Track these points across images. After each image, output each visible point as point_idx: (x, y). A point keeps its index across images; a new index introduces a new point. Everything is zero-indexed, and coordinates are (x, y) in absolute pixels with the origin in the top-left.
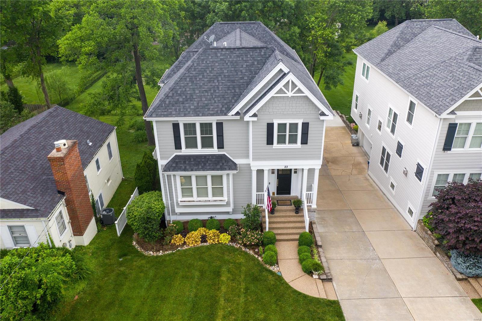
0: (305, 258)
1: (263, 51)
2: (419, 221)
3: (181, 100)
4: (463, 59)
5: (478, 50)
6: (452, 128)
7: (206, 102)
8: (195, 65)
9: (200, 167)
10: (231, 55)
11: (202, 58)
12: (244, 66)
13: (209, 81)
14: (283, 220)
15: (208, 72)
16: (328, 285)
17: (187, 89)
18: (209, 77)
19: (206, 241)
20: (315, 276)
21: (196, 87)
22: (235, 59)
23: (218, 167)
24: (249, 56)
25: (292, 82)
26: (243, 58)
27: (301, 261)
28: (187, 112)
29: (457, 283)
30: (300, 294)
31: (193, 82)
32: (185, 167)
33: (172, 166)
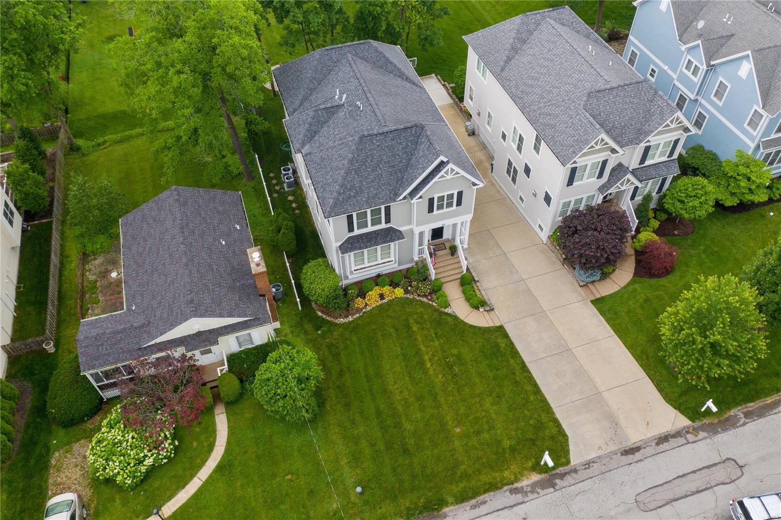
0: (471, 297)
1: (414, 130)
2: (549, 237)
3: (352, 194)
4: (580, 105)
5: (591, 94)
6: (574, 171)
7: (375, 192)
8: (356, 156)
9: (373, 243)
10: (386, 139)
11: (360, 148)
12: (400, 149)
13: (373, 171)
14: (442, 264)
15: (369, 161)
16: (492, 313)
17: (355, 183)
18: (371, 166)
19: (384, 299)
20: (481, 310)
21: (362, 179)
22: (390, 143)
23: (388, 239)
24: (402, 138)
26: (397, 141)
27: (468, 300)
28: (361, 206)
29: (580, 289)
30: (475, 327)
31: (358, 174)
32: (360, 246)
33: (348, 248)
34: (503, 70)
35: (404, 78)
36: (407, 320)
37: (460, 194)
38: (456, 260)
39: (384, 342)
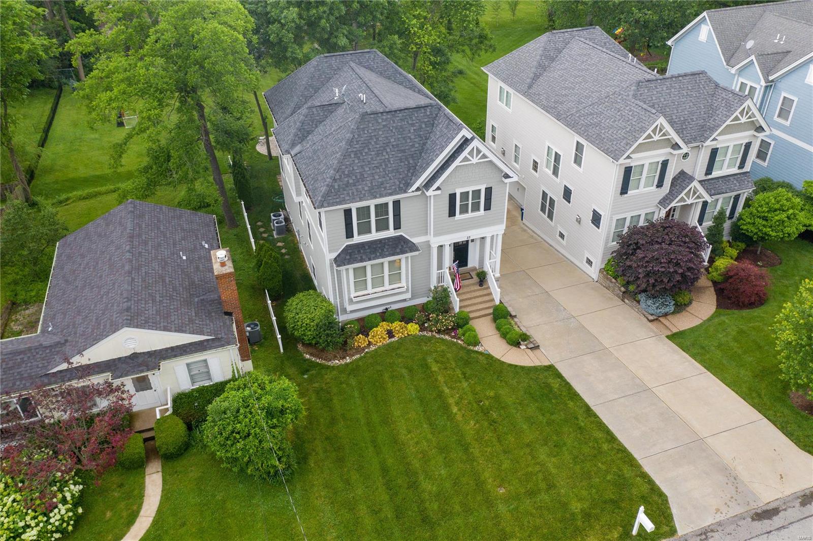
0: (508, 330)
1: (428, 110)
2: (601, 271)
3: (351, 181)
4: (628, 95)
5: (640, 84)
6: (628, 171)
7: (380, 180)
8: (356, 136)
9: (378, 254)
10: (394, 119)
11: (362, 127)
12: (412, 131)
13: (378, 155)
14: (468, 296)
15: (373, 143)
16: (536, 351)
17: (355, 168)
18: (375, 150)
19: (393, 336)
20: (523, 347)
21: (364, 164)
22: (399, 124)
23: (398, 250)
24: (414, 118)
25: (477, 148)
26: (407, 122)
27: (504, 336)
28: (362, 196)
29: (650, 324)
30: (516, 366)
31: (359, 158)
32: (361, 257)
33: (345, 259)
34: (530, 87)
35: (416, 90)
36: (424, 359)
37: (489, 191)
38: (485, 292)
39: (393, 385)
